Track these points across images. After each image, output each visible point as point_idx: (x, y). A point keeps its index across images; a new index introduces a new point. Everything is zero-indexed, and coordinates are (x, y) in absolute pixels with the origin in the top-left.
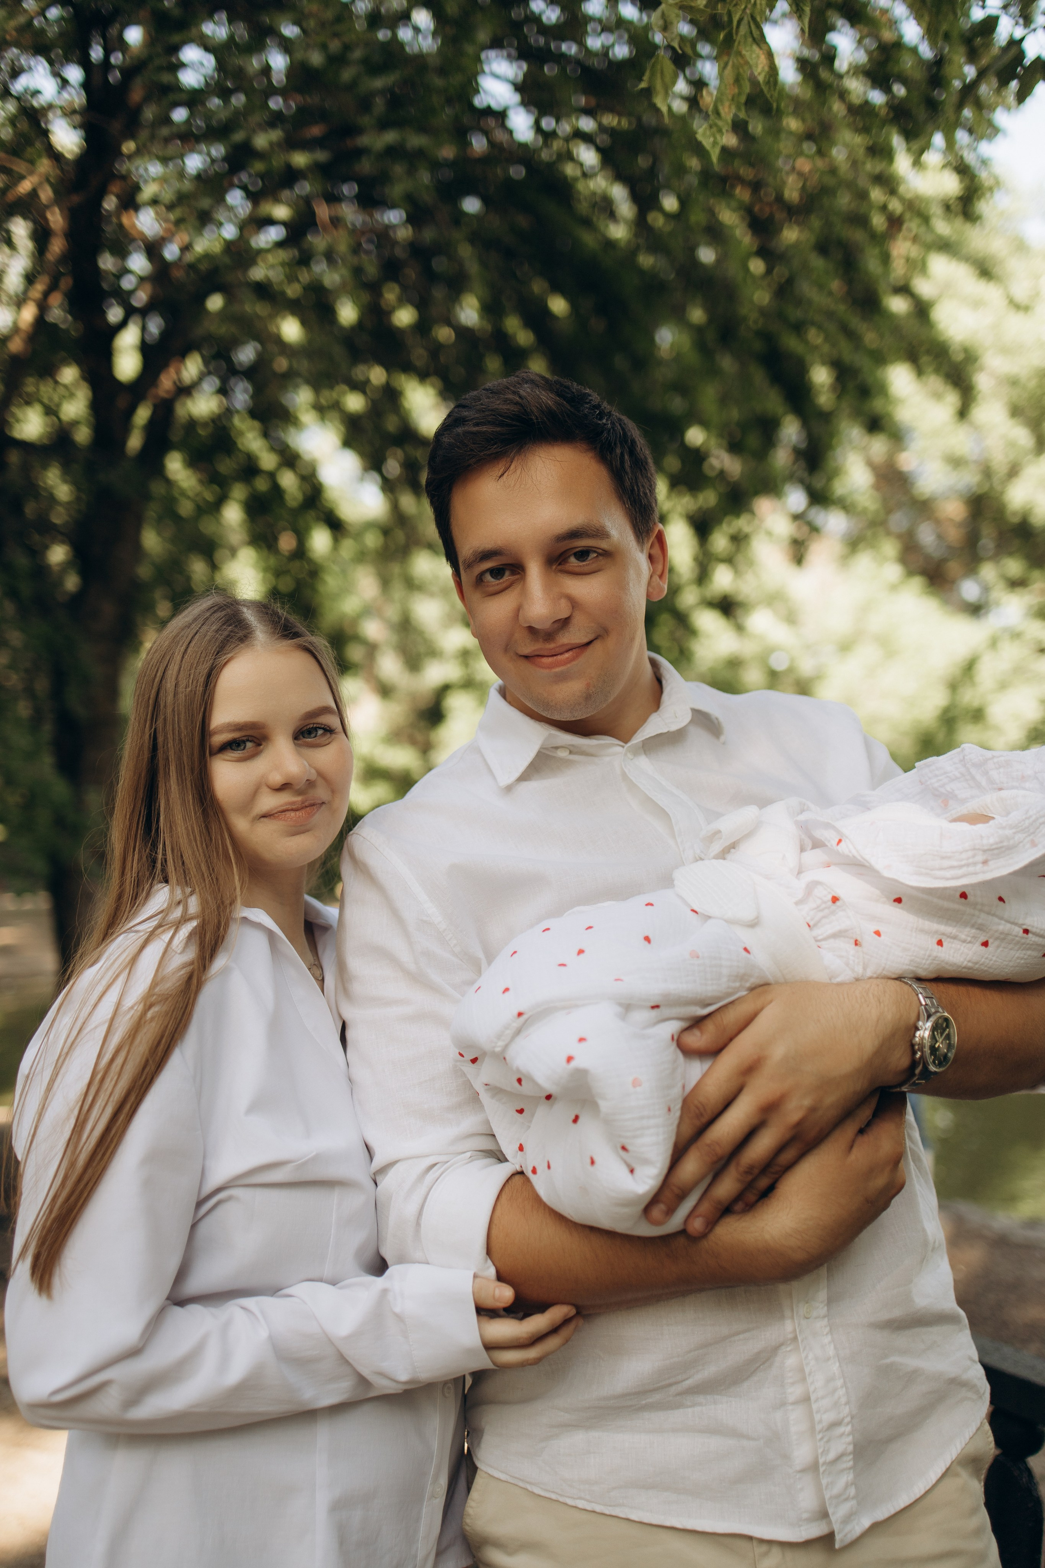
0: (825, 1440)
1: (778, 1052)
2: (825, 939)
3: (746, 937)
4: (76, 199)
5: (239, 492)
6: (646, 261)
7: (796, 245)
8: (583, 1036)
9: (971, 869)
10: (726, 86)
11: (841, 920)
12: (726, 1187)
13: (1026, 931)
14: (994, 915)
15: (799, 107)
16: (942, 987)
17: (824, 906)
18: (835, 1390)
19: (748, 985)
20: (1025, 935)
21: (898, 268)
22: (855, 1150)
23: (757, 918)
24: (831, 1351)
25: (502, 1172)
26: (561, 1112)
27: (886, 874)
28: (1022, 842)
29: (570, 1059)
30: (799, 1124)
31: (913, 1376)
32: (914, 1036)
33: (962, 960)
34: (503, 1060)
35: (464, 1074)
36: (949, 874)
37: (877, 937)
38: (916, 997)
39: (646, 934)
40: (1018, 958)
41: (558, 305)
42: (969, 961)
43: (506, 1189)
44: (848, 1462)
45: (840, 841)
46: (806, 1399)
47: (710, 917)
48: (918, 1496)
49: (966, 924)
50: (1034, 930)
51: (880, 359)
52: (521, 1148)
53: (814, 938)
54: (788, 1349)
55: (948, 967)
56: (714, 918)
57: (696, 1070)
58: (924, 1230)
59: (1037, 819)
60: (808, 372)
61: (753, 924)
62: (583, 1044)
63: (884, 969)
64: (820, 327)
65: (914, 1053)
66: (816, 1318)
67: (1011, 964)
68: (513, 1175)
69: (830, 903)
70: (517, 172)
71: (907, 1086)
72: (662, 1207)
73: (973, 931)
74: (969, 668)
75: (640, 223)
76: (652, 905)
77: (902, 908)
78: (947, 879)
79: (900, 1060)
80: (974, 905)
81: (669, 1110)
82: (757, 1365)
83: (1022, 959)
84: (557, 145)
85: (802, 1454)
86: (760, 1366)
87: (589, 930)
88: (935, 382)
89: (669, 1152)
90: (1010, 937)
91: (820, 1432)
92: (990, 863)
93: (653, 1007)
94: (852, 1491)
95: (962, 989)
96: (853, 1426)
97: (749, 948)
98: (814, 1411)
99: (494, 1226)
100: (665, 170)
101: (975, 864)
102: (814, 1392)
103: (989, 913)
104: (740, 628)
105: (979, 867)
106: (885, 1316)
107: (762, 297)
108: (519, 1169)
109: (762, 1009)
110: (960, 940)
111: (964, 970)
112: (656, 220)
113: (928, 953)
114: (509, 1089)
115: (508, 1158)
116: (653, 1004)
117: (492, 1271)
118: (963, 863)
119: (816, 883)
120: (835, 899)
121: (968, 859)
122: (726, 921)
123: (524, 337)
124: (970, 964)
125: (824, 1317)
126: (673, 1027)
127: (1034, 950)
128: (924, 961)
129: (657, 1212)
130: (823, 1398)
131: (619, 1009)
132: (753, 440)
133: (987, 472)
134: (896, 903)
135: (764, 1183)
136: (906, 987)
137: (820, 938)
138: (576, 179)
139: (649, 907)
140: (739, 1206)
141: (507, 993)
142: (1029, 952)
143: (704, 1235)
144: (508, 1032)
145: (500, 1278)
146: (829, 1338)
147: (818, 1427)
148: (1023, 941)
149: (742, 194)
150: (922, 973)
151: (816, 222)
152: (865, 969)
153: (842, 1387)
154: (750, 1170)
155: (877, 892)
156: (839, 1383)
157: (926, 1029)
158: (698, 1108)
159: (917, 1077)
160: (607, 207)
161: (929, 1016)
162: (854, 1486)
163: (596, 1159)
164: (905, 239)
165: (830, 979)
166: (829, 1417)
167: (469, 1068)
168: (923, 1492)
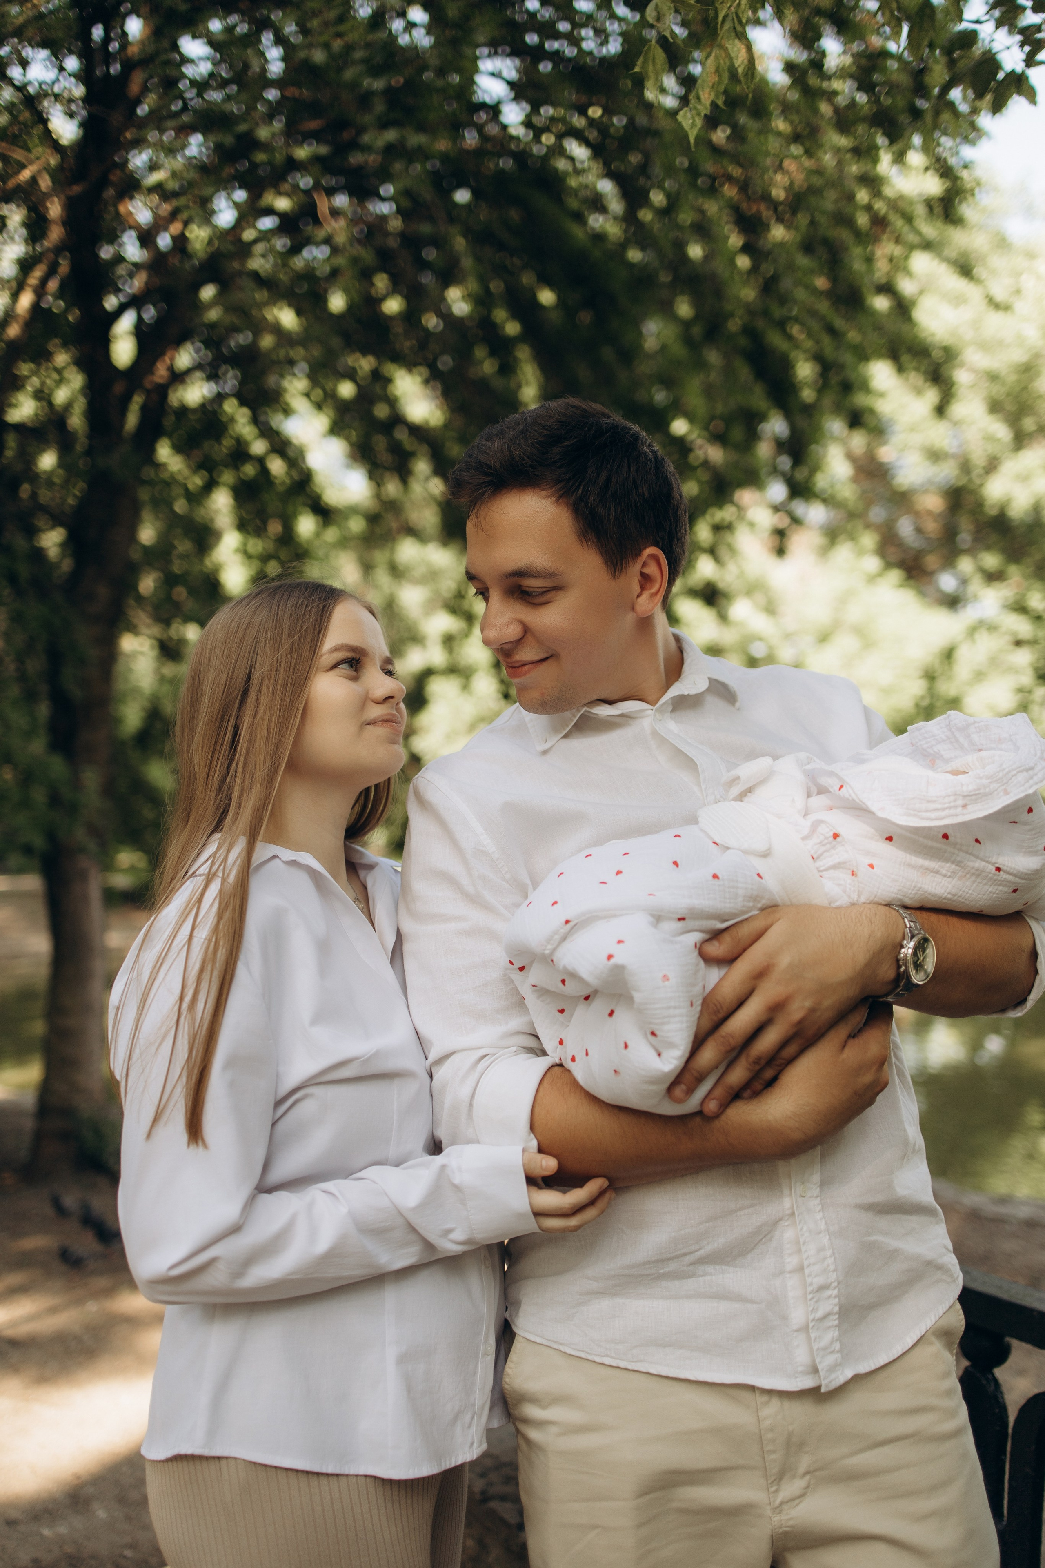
0: (815, 1300)
1: (784, 961)
2: (826, 870)
3: (760, 865)
4: (76, 189)
5: (228, 477)
6: (634, 255)
7: (782, 244)
8: (621, 938)
9: (953, 811)
10: (707, 74)
11: (840, 854)
12: (738, 1075)
13: (998, 869)
14: (971, 854)
15: (787, 108)
16: (924, 915)
17: (826, 841)
18: (825, 1258)
19: (760, 905)
20: (997, 872)
21: (882, 267)
22: (847, 1050)
23: (769, 849)
24: (822, 1226)
25: (540, 1065)
26: (599, 1006)
27: (880, 814)
28: (996, 790)
29: (610, 957)
30: (801, 1022)
31: (893, 1255)
32: (900, 953)
33: (943, 891)
34: (551, 963)
35: (512, 982)
36: (933, 815)
37: (870, 869)
38: (902, 921)
39: (675, 860)
40: (991, 892)
41: (547, 297)
42: (949, 893)
43: (548, 1075)
44: (834, 1321)
45: (842, 787)
46: (801, 1269)
47: (728, 848)
48: (896, 1356)
49: (947, 860)
50: (1005, 868)
51: (864, 356)
52: (561, 1042)
53: (817, 868)
54: (786, 1224)
55: (930, 897)
56: (733, 849)
57: (714, 975)
58: (905, 1130)
59: (1010, 771)
60: (793, 367)
61: (766, 855)
62: (621, 945)
63: (875, 897)
64: (803, 324)
65: (899, 967)
66: (810, 1197)
67: (985, 897)
68: (552, 1066)
69: (832, 839)
70: (506, 164)
71: (891, 996)
72: (683, 1087)
73: (953, 866)
74: (949, 655)
75: (630, 218)
76: (680, 836)
77: (893, 846)
78: (932, 820)
79: (887, 972)
80: (955, 845)
81: (692, 1005)
82: (760, 1238)
83: (994, 893)
84: (548, 139)
85: (798, 1315)
86: (762, 1239)
87: (626, 856)
88: (916, 378)
89: (691, 1038)
90: (984, 874)
91: (810, 1293)
92: (969, 807)
93: (680, 919)
94: (837, 1346)
95: (942, 918)
96: (839, 1291)
97: (761, 874)
98: (806, 1275)
99: (537, 1105)
100: (657, 170)
101: (956, 807)
102: (807, 1259)
103: (966, 852)
104: (723, 617)
105: (959, 810)
106: (870, 1199)
107: (749, 293)
108: (558, 1061)
109: (771, 925)
110: (941, 875)
111: (945, 901)
112: (646, 215)
113: (914, 884)
114: (553, 989)
115: (548, 1052)
116: (680, 916)
117: (534, 1143)
118: (946, 806)
119: (821, 822)
120: (836, 836)
121: (950, 803)
122: (742, 851)
123: (512, 328)
124: (949, 896)
125: (817, 1197)
126: (696, 937)
127: (1005, 886)
128: (910, 891)
129: (678, 1091)
130: (814, 1264)
131: (651, 919)
132: (737, 434)
133: (965, 466)
134: (888, 841)
135: (769, 1074)
136: (894, 912)
137: (822, 868)
138: (566, 174)
139: (677, 838)
140: (747, 1093)
141: (555, 906)
142: (1000, 888)
143: (717, 1116)
144: (556, 937)
145: (540, 1150)
146: (821, 1214)
147: (809, 1289)
148: (995, 877)
149: (729, 191)
150: (908, 902)
151: (803, 219)
152: (859, 896)
153: (831, 1256)
154: (758, 1060)
155: (873, 831)
156: (829, 1253)
157: (909, 948)
158: (715, 1005)
159: (901, 988)
160: (597, 203)
161: (913, 937)
162: (838, 1342)
163: (629, 1043)
164: (889, 240)
165: (830, 904)
166: (818, 1281)
167: (517, 976)
168: (900, 1353)
